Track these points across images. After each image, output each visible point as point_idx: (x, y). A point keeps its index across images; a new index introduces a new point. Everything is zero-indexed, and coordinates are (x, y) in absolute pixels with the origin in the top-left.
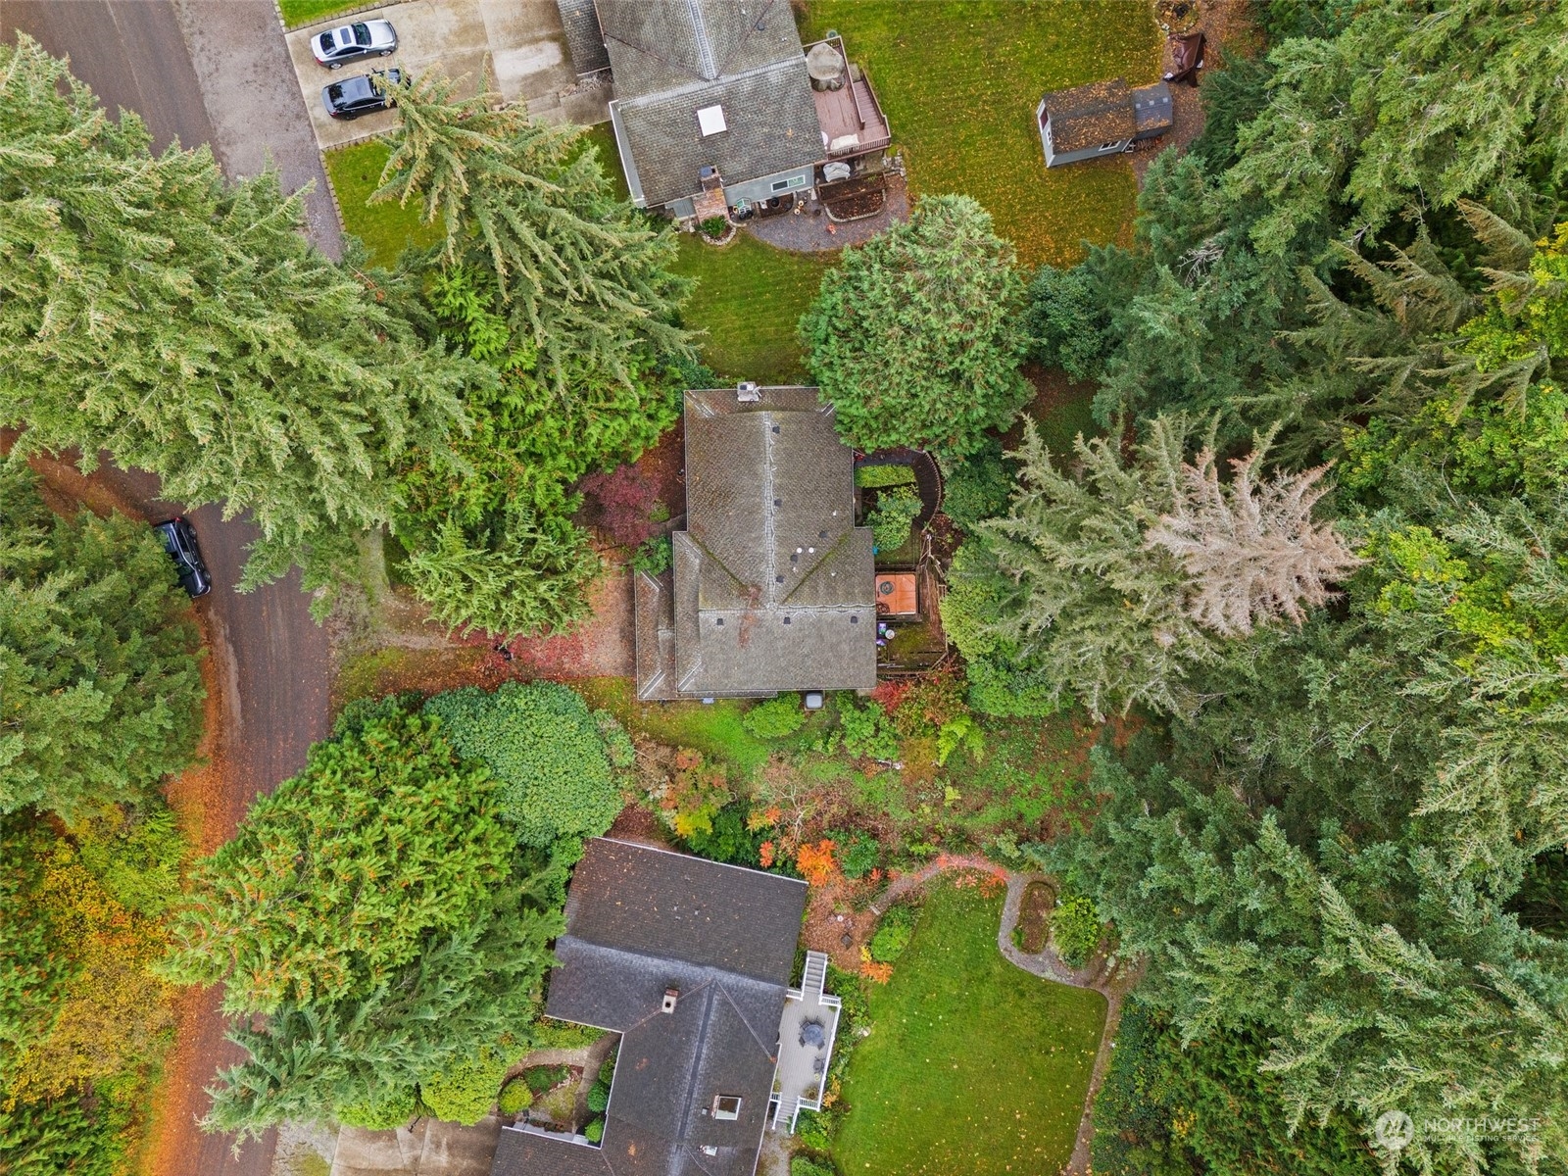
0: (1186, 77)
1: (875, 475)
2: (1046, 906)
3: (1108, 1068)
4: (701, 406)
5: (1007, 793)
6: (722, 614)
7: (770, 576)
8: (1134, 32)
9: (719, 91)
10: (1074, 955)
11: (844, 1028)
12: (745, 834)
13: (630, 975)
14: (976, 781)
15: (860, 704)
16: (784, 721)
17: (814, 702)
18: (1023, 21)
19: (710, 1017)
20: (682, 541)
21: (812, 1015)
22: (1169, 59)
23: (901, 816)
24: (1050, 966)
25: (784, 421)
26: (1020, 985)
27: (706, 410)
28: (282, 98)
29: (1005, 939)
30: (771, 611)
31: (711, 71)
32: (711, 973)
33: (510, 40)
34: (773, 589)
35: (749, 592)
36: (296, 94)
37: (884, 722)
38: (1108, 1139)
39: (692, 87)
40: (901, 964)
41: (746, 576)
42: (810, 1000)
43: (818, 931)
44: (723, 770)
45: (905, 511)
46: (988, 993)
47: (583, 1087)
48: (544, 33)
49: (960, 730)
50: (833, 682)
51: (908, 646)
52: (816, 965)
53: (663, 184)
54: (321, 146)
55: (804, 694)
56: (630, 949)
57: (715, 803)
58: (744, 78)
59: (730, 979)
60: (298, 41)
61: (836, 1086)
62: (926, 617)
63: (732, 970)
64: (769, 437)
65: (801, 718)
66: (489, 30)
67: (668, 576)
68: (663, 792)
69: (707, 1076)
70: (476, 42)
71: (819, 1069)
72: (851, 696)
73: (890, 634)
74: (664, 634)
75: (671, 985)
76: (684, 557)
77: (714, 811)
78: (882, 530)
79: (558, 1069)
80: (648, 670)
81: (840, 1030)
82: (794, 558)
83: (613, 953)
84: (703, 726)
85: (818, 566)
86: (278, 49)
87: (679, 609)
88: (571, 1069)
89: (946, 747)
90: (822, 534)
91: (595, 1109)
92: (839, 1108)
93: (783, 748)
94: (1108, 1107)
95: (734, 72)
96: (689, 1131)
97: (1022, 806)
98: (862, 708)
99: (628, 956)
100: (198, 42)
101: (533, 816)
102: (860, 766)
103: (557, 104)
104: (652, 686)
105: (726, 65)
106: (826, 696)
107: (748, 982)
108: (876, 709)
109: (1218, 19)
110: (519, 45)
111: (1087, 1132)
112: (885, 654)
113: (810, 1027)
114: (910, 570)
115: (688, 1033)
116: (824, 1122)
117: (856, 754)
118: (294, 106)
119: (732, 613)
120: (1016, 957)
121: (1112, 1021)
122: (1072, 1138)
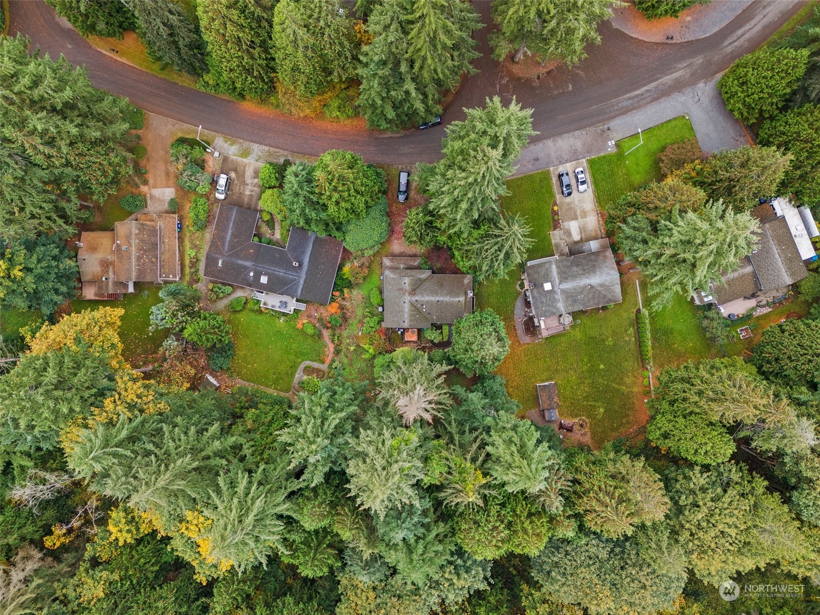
0: (561, 427)
1: (446, 329)
2: (317, 376)
3: (268, 392)
4: (467, 280)
5: (351, 365)
6: (407, 284)
7: (417, 298)
8: (576, 411)
9: (556, 289)
10: (303, 383)
11: (284, 314)
12: (342, 287)
13: (303, 253)
14: (355, 356)
15: (379, 322)
16: (375, 300)
17: (380, 309)
18: (581, 378)
19: (291, 276)
20: (429, 273)
21: (288, 305)
22: (567, 422)
23: (345, 333)
24: (299, 376)
25: (462, 304)
26: (294, 367)
27: (466, 281)
28: (566, 157)
29: (308, 363)
30: (407, 298)
31: (562, 287)
32: (303, 276)
33: (581, 225)
34: (414, 299)
35: (413, 292)
36: (567, 161)
37: (374, 329)
38: (247, 391)
39: (557, 281)
40: (302, 332)
41: (418, 291)
42: (293, 305)
43: (312, 308)
44: (361, 281)
45: (435, 338)
46: (292, 357)
47: (268, 236)
48: (583, 236)
49: (371, 351)
50: (387, 315)
51: (396, 338)
52: (302, 307)
53: (532, 272)
54: (551, 169)
55: (383, 306)
56: (311, 253)
57: (352, 279)
58: (559, 296)
59: (302, 282)
60: (583, 163)
61: (267, 311)
62: (404, 343)
63: (305, 283)
64: (457, 299)
65: (376, 305)
66: (584, 219)
67: (418, 268)
68: (356, 264)
69: (274, 274)
70: (581, 216)
71: (272, 306)
72: (382, 320)
73: (399, 332)
74: (402, 266)
75: (301, 265)
76: (424, 273)
77: (350, 279)
78: (430, 331)
79: (274, 229)
80: (392, 261)
81: (283, 313)
82: (422, 305)
83: (310, 248)
84: (374, 276)
85: (420, 312)
86: (581, 157)
87: (409, 271)
88: (274, 232)
89: (366, 347)
90: (429, 314)
91: (263, 240)
92: (260, 312)
93: (367, 300)
94: (257, 391)
95: (561, 293)
96: (258, 268)
97: (347, 370)
98: (378, 323)
99: (309, 252)
100: (584, 132)
101: (351, 227)
102: (361, 322)
103: (561, 239)
104: (387, 262)
105: (563, 291)
106: (382, 313)
107: (301, 287)
108: (378, 327)
109: (578, 436)
110: (580, 228)
111: (249, 385)
112: (394, 331)
113: (285, 304)
114: (418, 339)
115: (286, 269)
116: (256, 307)
117: (365, 320)
118: (564, 161)
119: (407, 287)
120: (302, 366)
121: (282, 394)
122: (248, 381)
